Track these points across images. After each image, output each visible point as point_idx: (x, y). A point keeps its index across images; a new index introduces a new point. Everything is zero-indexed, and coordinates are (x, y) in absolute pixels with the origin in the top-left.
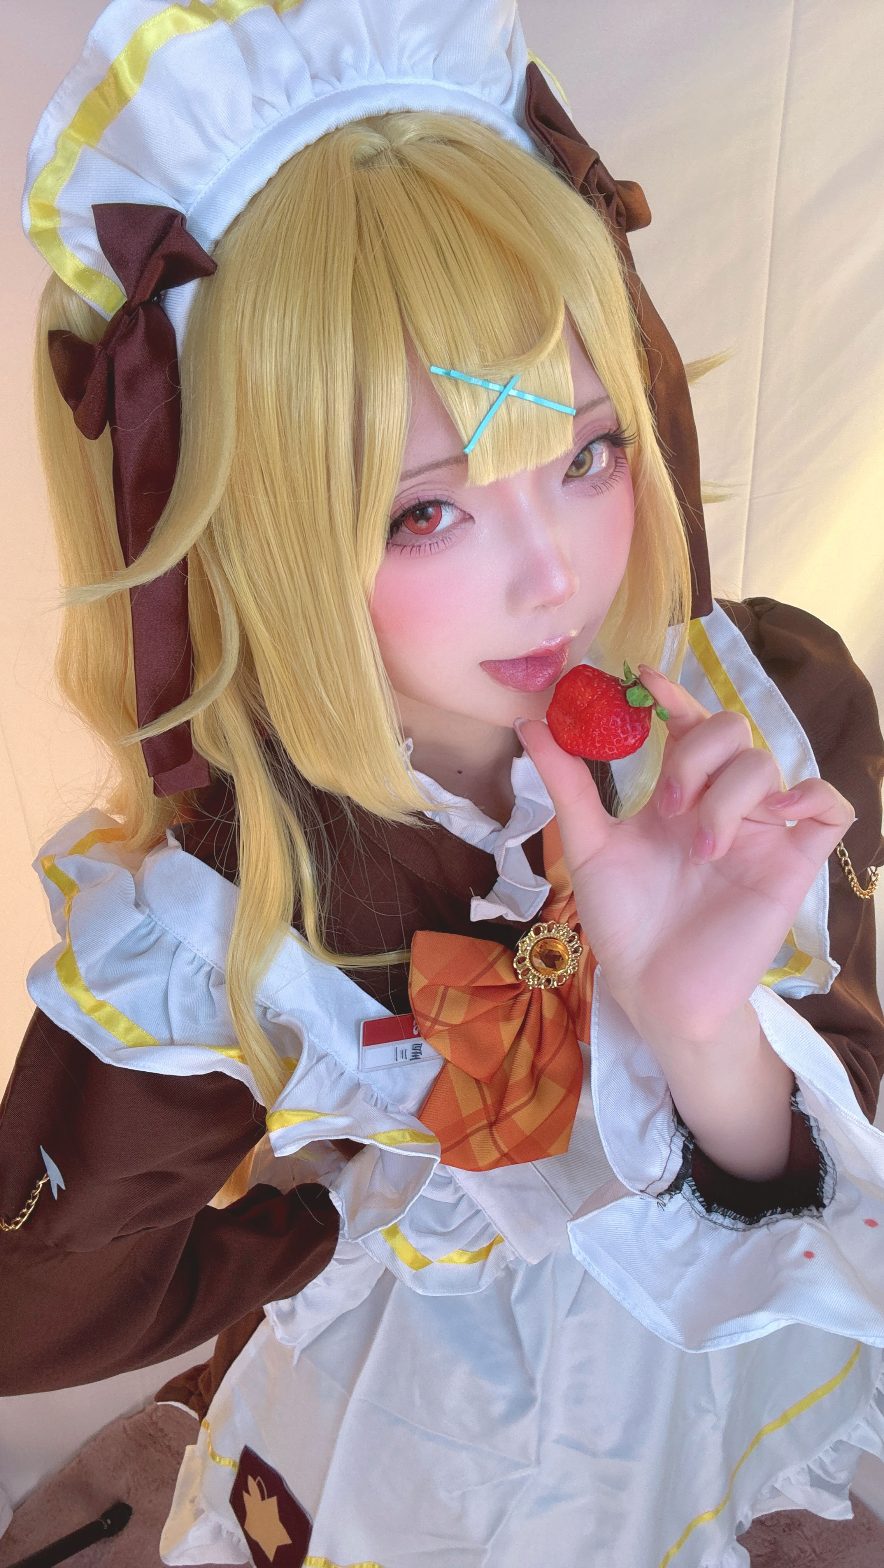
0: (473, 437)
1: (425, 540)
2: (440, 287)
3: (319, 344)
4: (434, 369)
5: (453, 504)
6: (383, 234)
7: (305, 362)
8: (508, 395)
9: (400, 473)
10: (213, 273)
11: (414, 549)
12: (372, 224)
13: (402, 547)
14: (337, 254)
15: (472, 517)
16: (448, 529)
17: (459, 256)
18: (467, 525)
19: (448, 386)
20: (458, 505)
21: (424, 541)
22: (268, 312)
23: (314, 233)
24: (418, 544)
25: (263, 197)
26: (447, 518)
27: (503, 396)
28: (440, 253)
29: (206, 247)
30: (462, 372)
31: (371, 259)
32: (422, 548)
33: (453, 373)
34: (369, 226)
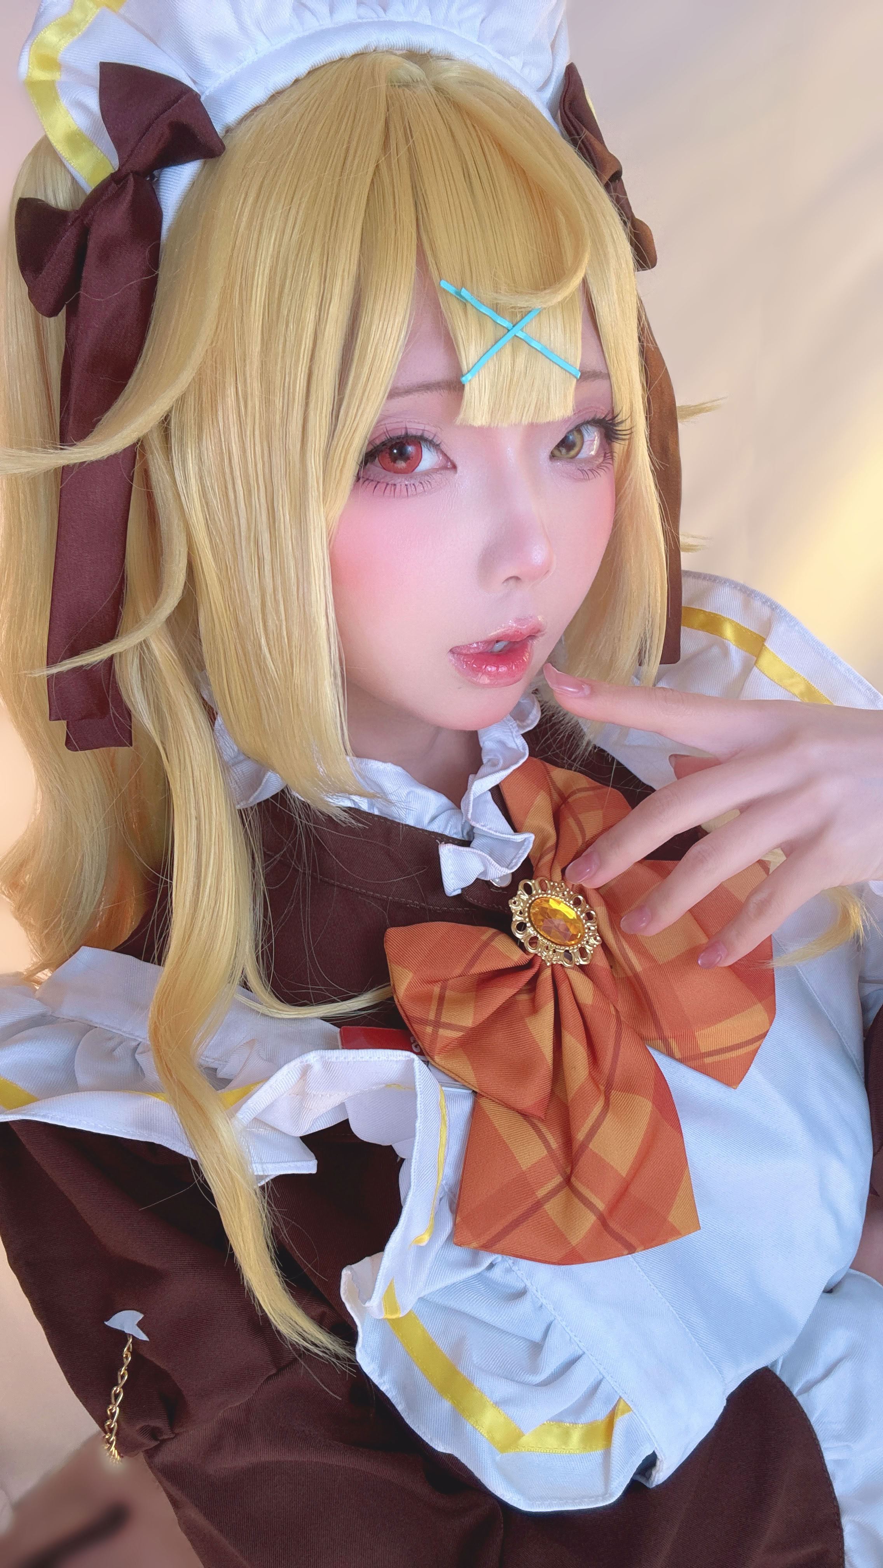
0: (473, 367)
1: (401, 481)
2: (463, 208)
3: (324, 236)
4: (444, 284)
5: (438, 445)
6: (411, 141)
7: (306, 252)
8: (515, 336)
9: (388, 391)
10: (219, 155)
11: (388, 488)
12: (400, 133)
13: (374, 483)
14: (359, 153)
15: (454, 467)
16: (427, 473)
17: (486, 185)
18: (449, 474)
19: (457, 307)
20: (443, 447)
21: (399, 481)
22: (275, 195)
23: (337, 132)
24: (393, 482)
25: (286, 94)
26: (428, 459)
27: (510, 335)
28: (467, 176)
29: (219, 128)
30: (472, 293)
31: (394, 161)
32: (398, 486)
33: (464, 292)
34: (397, 134)
